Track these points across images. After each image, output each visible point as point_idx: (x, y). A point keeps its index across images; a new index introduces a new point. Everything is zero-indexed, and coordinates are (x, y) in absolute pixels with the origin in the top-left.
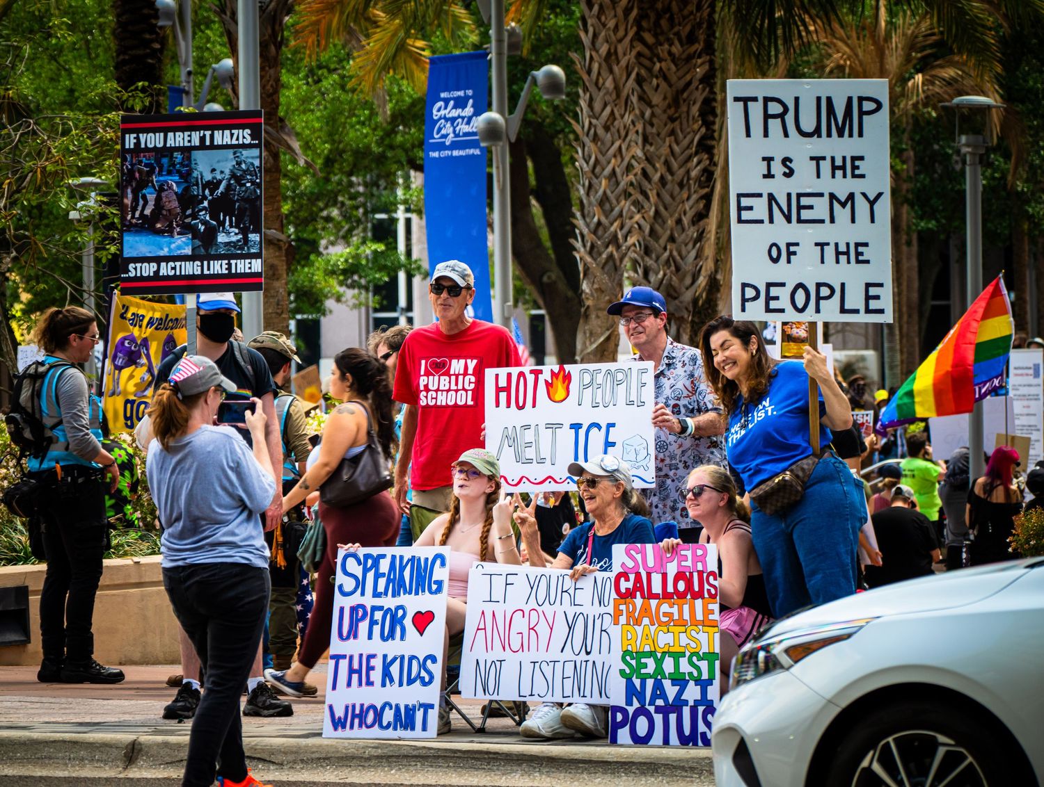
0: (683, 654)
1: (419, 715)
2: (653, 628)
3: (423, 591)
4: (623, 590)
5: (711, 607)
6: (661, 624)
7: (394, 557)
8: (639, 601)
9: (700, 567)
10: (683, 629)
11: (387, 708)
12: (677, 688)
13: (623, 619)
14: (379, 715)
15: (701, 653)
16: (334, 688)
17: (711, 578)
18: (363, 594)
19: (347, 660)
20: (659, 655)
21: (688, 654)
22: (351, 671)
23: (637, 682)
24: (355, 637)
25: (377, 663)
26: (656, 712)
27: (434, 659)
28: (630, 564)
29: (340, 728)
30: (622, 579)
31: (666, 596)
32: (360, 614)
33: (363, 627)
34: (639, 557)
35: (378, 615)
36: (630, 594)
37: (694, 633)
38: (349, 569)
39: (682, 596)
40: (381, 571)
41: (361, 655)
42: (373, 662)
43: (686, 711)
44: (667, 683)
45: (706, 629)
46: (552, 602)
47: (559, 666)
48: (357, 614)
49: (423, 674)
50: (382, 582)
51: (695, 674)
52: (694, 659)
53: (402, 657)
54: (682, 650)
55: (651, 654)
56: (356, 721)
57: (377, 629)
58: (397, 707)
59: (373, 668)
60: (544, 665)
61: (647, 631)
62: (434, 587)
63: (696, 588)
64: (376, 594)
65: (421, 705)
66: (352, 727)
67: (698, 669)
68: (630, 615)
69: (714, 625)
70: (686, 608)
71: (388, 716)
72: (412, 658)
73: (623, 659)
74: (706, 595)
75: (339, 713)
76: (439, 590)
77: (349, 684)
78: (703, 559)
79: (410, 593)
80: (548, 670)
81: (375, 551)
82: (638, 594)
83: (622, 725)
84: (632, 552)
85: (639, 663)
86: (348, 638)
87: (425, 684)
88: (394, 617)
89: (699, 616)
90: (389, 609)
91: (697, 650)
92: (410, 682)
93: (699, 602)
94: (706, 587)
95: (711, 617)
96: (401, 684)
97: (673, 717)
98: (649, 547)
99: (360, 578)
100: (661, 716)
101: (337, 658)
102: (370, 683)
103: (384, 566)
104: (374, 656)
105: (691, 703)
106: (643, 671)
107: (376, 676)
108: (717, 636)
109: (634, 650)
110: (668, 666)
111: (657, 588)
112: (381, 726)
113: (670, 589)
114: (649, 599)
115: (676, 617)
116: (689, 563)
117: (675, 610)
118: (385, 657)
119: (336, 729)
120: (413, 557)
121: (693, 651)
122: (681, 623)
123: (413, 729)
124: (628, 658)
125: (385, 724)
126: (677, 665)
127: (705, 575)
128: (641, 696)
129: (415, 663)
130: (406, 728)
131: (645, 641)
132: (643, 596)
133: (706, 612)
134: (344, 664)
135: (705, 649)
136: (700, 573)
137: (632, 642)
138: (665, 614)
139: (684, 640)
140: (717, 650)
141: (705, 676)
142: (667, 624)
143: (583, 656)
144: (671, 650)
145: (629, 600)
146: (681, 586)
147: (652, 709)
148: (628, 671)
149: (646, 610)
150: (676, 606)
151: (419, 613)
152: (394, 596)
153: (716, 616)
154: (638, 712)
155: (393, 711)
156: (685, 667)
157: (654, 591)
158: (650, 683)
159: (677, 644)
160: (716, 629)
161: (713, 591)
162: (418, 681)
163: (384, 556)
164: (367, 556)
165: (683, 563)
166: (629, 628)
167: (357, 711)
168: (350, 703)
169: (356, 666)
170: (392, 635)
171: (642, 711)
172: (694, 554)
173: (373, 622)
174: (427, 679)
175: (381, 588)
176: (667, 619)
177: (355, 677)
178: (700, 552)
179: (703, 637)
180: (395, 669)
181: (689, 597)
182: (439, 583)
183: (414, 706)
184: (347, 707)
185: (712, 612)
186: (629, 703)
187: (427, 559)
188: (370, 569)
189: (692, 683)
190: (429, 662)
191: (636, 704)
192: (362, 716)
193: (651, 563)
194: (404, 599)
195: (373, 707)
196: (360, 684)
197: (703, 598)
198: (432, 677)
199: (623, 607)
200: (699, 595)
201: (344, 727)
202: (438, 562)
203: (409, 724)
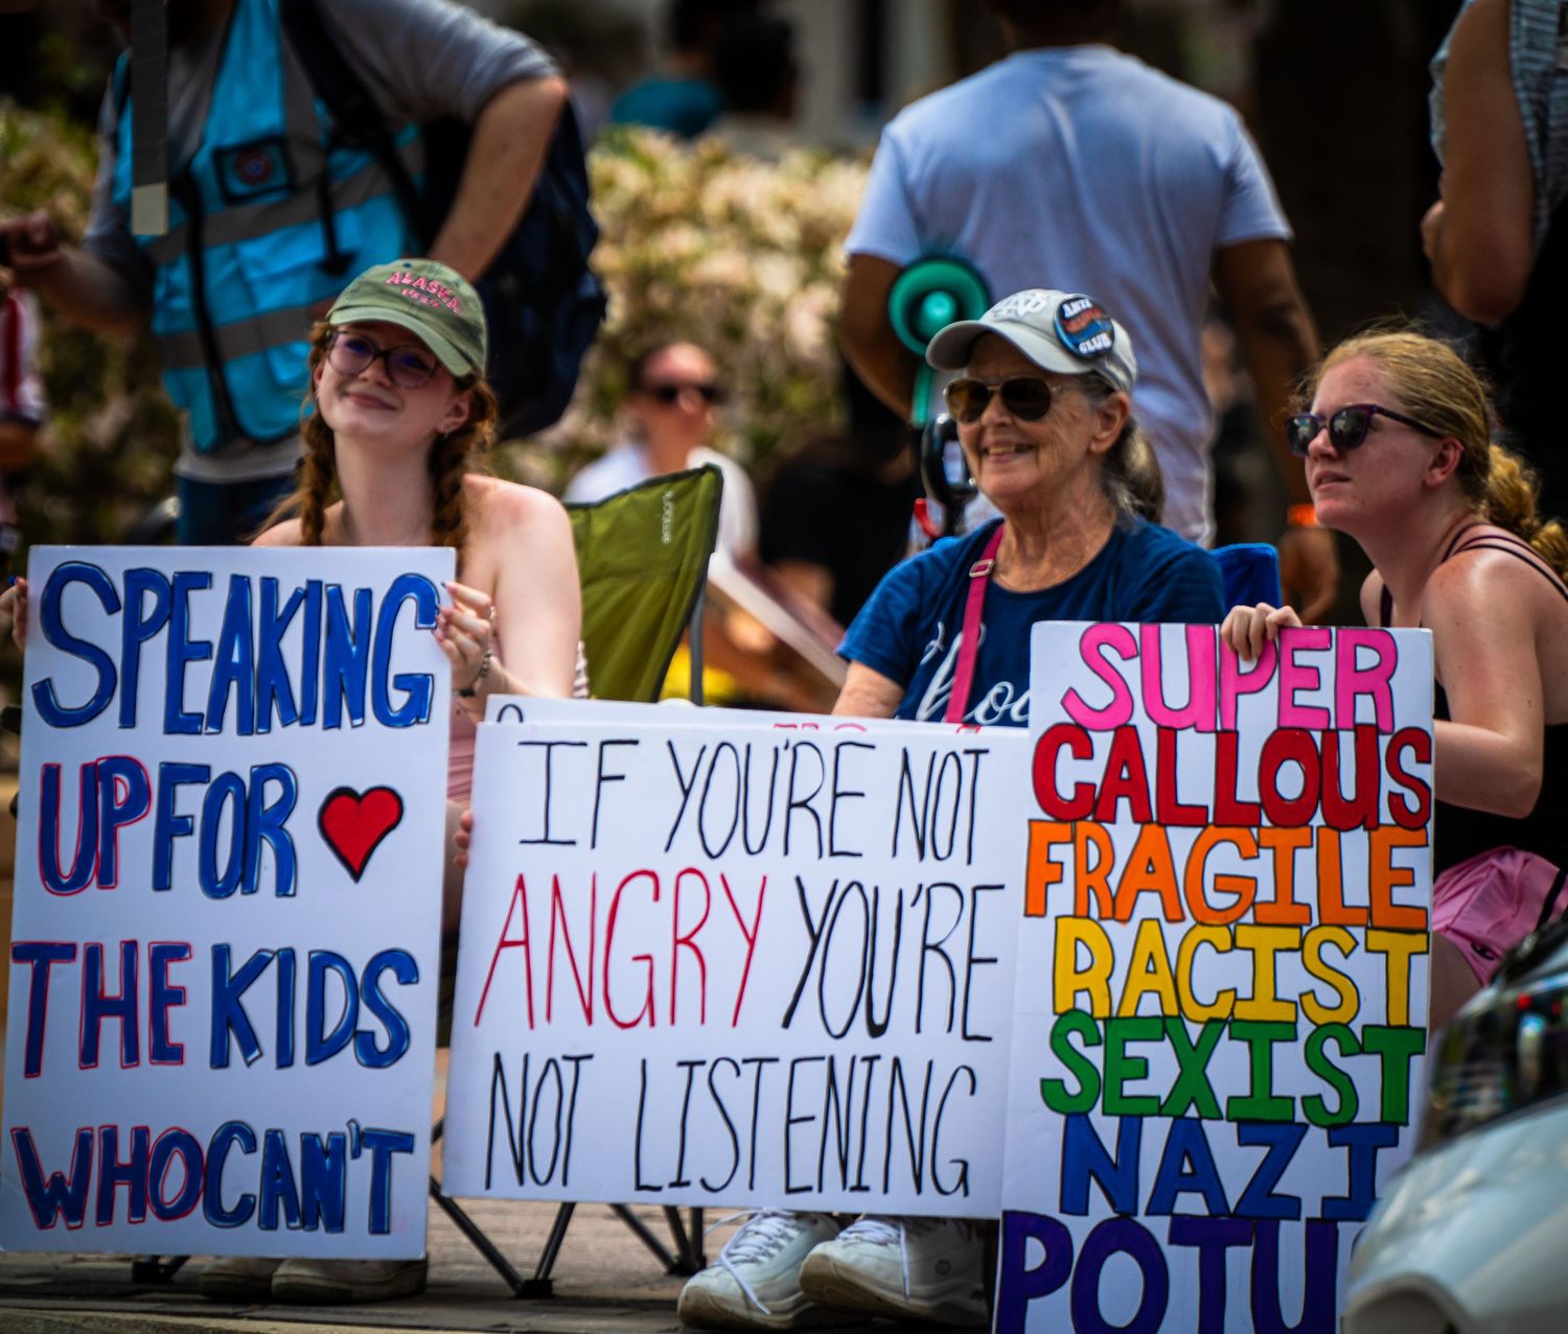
0: (1287, 1030)
1: (359, 1172)
2: (1175, 933)
3: (357, 713)
4: (1066, 791)
5: (1401, 858)
6: (1206, 917)
7: (240, 584)
8: (1124, 831)
9: (1365, 710)
10: (1291, 937)
11: (236, 1147)
12: (1261, 1152)
13: (1061, 897)
14: (206, 1171)
15: (1356, 1027)
16: (33, 1067)
17: (1408, 755)
18: (128, 719)
19: (77, 967)
20: (1194, 1031)
21: (1305, 1029)
22: (96, 1005)
23: (1107, 1129)
24: (107, 879)
25: (193, 976)
26: (1174, 1239)
27: (406, 967)
28: (1098, 695)
29: (60, 1220)
30: (1066, 751)
31: (1230, 814)
32: (122, 794)
33: (136, 841)
34: (1131, 671)
35: (190, 800)
36: (1092, 806)
37: (1331, 954)
38: (74, 627)
39: (1291, 816)
40: (196, 635)
41: (130, 948)
42: (177, 973)
43: (1292, 1238)
44: (1221, 1136)
45: (1379, 939)
46: (754, 845)
47: (775, 1076)
48: (111, 793)
49: (368, 1020)
50: (200, 677)
51: (1332, 1102)
52: (1331, 1048)
53: (287, 958)
54: (1285, 1013)
55: (1165, 1026)
56: (122, 1192)
57: (187, 850)
58: (275, 1140)
59: (178, 996)
60: (724, 1071)
61: (1150, 942)
62: (398, 699)
63: (1348, 790)
64: (179, 722)
65: (365, 1138)
66: (105, 1214)
67: (1344, 1084)
68: (1088, 882)
69: (1411, 923)
70: (1306, 860)
71: (243, 1174)
72: (324, 961)
73: (1058, 1043)
74: (1386, 817)
75: (57, 1159)
76: (417, 711)
77: (89, 1055)
78: (1379, 684)
79: (307, 719)
80: (736, 1090)
81: (170, 560)
82: (1124, 805)
83: (1045, 1281)
84: (1108, 652)
85: (1116, 1057)
86: (78, 882)
87: (374, 1058)
88: (249, 806)
89: (1356, 892)
90: (231, 778)
91: (1341, 1016)
92: (321, 1051)
93: (1355, 845)
94: (1388, 784)
95: (1401, 896)
96: (285, 1059)
97: (1239, 1260)
98: (1173, 636)
99: (117, 659)
100: (1194, 1252)
101: (43, 955)
102: (168, 1053)
103: (207, 616)
104: (179, 951)
105: (1312, 1209)
106: (1131, 1088)
107: (192, 1023)
108: (1422, 966)
109: (1102, 1011)
110: (1229, 1068)
111: (1196, 785)
112: (216, 1213)
113: (1248, 789)
114: (1163, 823)
115: (1266, 892)
116: (1324, 698)
117: (1262, 867)
118: (221, 954)
119: (44, 1222)
120: (315, 586)
121: (1324, 1017)
122: (1285, 914)
123: (336, 1223)
124: (1076, 1039)
125: (229, 1202)
126: (1261, 1069)
127: (1384, 741)
128: (1120, 1177)
129: (334, 980)
130: (309, 1223)
131: (1141, 980)
132: (1140, 815)
133: (1385, 876)
134: (66, 980)
135: (1373, 1012)
136: (1366, 736)
137: (1094, 980)
138: (1224, 882)
139: (1293, 977)
140: (1420, 1017)
141: (1369, 1111)
142: (1229, 919)
143: (859, 1041)
144: (1244, 1012)
145: (1085, 827)
146: (1291, 780)
147: (1159, 1227)
148: (1073, 1086)
149: (1150, 867)
150: (1267, 855)
151: (342, 794)
152: (245, 728)
153: (1420, 894)
154: (1105, 1240)
155: (258, 1158)
156: (1292, 1074)
157: (1184, 798)
158: (1155, 1133)
159: (1264, 991)
160: (1419, 942)
161: (1413, 802)
162: (350, 1050)
163: (202, 580)
164: (140, 579)
165: (1302, 698)
166: (1083, 928)
167: (124, 1156)
168: (96, 1122)
169: (113, 987)
170: (243, 876)
171: (1120, 1234)
172: (1346, 662)
173: (170, 827)
174: (383, 1041)
175: (196, 699)
176: (1231, 899)
177: (111, 1027)
178: (1367, 658)
179: (1366, 970)
180: (259, 1002)
181: (1318, 820)
182: (418, 686)
183: (338, 1141)
184: (84, 1140)
185: (1407, 878)
186: (1074, 1202)
187: (365, 596)
188: (153, 627)
189: (1316, 1137)
190: (388, 979)
191: (1100, 1208)
192: (143, 1171)
193: (1176, 693)
194: (284, 742)
195: (180, 1140)
196: (131, 1056)
197: (1372, 824)
198: (401, 1036)
199: (1063, 853)
200: (1361, 814)
201: (75, 1213)
202: (409, 608)
203: (324, 1207)
